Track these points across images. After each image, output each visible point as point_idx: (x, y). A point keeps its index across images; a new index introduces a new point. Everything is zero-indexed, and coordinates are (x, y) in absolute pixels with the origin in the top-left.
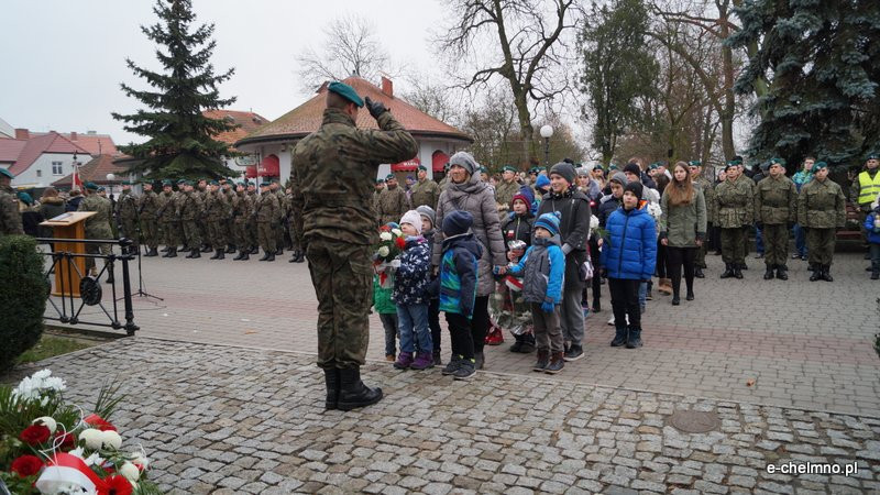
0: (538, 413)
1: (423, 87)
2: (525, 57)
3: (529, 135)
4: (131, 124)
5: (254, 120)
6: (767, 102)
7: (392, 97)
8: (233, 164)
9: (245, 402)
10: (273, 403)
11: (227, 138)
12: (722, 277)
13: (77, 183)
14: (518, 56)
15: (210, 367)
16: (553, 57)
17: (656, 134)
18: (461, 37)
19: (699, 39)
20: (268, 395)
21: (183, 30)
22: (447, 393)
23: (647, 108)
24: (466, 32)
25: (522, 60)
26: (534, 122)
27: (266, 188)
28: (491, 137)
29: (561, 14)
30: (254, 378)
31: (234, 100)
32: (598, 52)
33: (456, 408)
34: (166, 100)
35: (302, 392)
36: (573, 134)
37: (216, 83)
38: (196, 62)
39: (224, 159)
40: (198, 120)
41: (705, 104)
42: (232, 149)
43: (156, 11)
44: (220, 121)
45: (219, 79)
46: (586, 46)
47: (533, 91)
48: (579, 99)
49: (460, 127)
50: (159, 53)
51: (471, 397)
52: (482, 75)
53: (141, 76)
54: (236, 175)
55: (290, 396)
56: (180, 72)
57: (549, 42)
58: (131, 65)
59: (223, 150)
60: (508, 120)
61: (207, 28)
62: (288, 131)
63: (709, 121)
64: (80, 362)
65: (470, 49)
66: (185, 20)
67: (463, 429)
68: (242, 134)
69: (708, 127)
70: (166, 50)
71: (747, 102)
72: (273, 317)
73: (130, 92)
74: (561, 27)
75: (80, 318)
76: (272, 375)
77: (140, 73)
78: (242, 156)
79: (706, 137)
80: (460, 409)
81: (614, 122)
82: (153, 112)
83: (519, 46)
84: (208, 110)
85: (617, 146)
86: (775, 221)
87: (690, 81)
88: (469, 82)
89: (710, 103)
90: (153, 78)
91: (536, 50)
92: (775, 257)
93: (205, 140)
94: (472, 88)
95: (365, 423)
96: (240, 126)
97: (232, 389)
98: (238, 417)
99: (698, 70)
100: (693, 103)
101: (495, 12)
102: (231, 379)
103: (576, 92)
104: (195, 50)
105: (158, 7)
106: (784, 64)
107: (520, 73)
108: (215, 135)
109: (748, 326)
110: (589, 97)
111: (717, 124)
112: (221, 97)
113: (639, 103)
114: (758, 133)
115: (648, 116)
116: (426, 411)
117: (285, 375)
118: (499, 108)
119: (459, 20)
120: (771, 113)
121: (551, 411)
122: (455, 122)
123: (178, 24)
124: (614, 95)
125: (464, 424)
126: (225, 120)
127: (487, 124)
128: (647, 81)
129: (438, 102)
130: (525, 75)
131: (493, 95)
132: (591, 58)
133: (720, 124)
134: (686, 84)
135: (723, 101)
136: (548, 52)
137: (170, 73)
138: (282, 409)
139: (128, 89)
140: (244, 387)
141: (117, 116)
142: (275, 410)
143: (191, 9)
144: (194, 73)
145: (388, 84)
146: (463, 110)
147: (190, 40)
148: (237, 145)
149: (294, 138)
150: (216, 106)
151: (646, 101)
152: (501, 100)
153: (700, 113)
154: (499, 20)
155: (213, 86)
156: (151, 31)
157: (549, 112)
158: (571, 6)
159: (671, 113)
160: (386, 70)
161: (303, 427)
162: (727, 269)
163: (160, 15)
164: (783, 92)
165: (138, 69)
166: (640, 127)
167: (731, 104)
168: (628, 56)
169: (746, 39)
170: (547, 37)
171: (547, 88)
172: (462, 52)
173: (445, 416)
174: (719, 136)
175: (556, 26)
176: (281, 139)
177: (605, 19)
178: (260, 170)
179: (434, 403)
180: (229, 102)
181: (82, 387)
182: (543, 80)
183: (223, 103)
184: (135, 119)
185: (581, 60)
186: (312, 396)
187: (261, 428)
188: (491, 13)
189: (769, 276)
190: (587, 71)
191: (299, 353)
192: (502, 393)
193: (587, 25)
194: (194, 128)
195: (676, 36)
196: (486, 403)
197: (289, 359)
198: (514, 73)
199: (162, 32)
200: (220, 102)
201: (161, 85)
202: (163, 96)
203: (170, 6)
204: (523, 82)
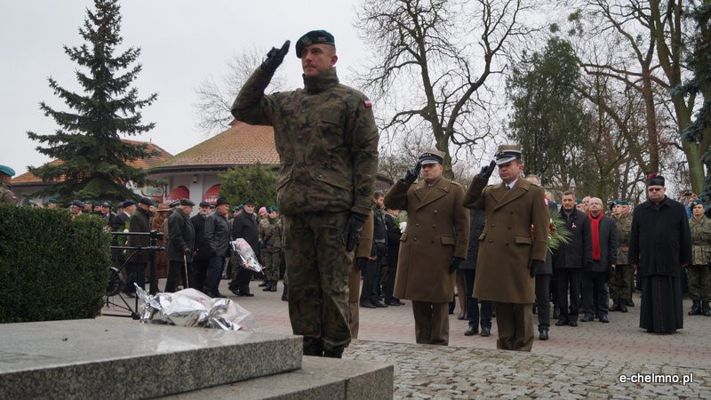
2: (449, 100)
4: (46, 145)
11: (140, 164)
14: (441, 99)
16: (478, 102)
18: (383, 77)
21: (107, 53)
24: (388, 72)
25: (445, 103)
29: (488, 58)
31: (152, 126)
32: (528, 97)
34: (83, 123)
37: (137, 108)
38: (119, 85)
40: (116, 145)
43: (81, 32)
45: (141, 104)
46: (515, 91)
47: (455, 135)
50: (80, 74)
53: (62, 96)
56: (100, 95)
57: (474, 87)
58: (53, 84)
61: (132, 52)
62: (203, 162)
66: (110, 43)
70: (87, 72)
73: (49, 111)
74: (487, 72)
77: (60, 93)
82: (70, 133)
83: (442, 90)
88: (388, 122)
90: (72, 99)
93: (121, 165)
94: (391, 129)
101: (419, 54)
103: (498, 138)
104: (118, 73)
105: (85, 29)
107: (443, 116)
108: (132, 160)
119: (381, 60)
123: (103, 47)
130: (447, 120)
131: (412, 138)
132: (519, 103)
135: (647, 157)
136: (473, 96)
137: (90, 94)
139: (47, 108)
141: (32, 136)
143: (119, 33)
144: (116, 96)
147: (114, 63)
154: (422, 61)
155: (133, 111)
156: (74, 52)
158: (498, 52)
159: (600, 164)
163: (86, 37)
165: (59, 89)
167: (655, 161)
170: (473, 81)
171: (471, 134)
175: (482, 71)
177: (536, 67)
182: (466, 124)
183: (140, 130)
184: (52, 139)
185: (511, 103)
188: (415, 55)
193: (516, 71)
194: (109, 152)
198: (436, 116)
199: (87, 54)
200: (138, 128)
201: (79, 107)
202: (80, 118)
203: (96, 28)
204: (445, 125)
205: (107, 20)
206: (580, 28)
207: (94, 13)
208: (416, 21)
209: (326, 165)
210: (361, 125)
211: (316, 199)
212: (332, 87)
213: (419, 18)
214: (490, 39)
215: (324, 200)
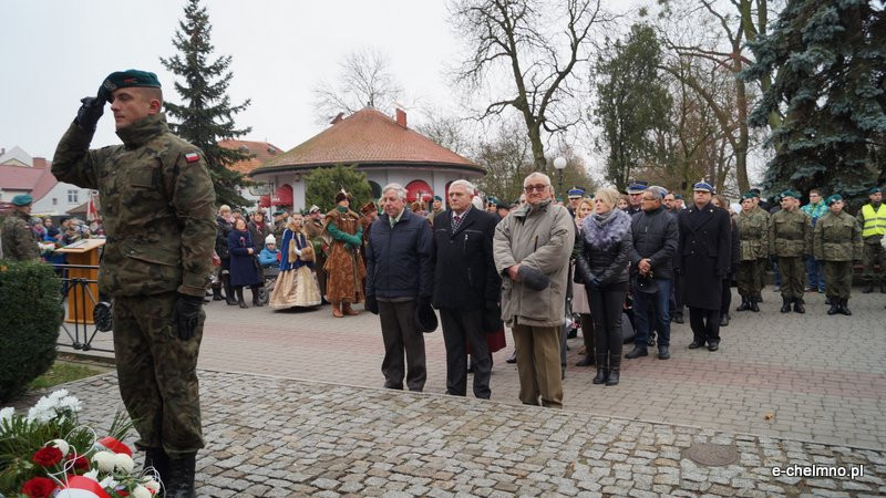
0: (553, 444)
1: (437, 119)
2: (539, 89)
3: (542, 167)
5: (269, 150)
6: (781, 134)
7: (406, 129)
8: (247, 194)
9: (257, 430)
10: (285, 431)
11: (241, 168)
12: (738, 310)
13: (92, 211)
14: (532, 89)
15: (222, 394)
16: (566, 89)
17: (669, 166)
18: (475, 70)
19: (713, 73)
20: (279, 423)
21: (201, 61)
22: (461, 423)
23: (661, 140)
24: (479, 64)
25: (535, 92)
26: (547, 154)
27: (279, 218)
28: (504, 169)
29: (574, 48)
30: (266, 406)
31: (249, 130)
32: (612, 85)
33: (470, 439)
34: (183, 130)
35: (315, 421)
36: (586, 167)
37: (232, 114)
38: (213, 93)
39: (238, 188)
40: (214, 150)
41: (719, 137)
42: (246, 179)
43: (175, 43)
44: (235, 151)
46: (599, 79)
47: (546, 123)
48: (592, 131)
49: (473, 159)
50: (177, 84)
51: (485, 427)
52: (495, 108)
54: (250, 204)
55: (303, 424)
56: (197, 102)
57: (562, 75)
59: (238, 180)
60: (521, 152)
61: (224, 60)
62: (302, 161)
63: (722, 154)
64: (92, 388)
65: (484, 81)
66: (203, 51)
67: (477, 459)
68: (256, 164)
69: (722, 160)
70: (184, 82)
71: (761, 136)
72: (285, 346)
74: (574, 60)
75: (93, 345)
76: (284, 403)
78: (256, 185)
79: (720, 169)
80: (474, 439)
81: (628, 155)
83: (533, 79)
84: (224, 140)
85: (630, 178)
86: (790, 254)
87: (704, 114)
88: (482, 114)
89: (724, 137)
90: (170, 108)
91: (550, 83)
92: (792, 290)
93: (220, 169)
94: (486, 120)
95: (377, 452)
96: (254, 156)
97: (244, 417)
98: (250, 445)
99: (711, 103)
100: (706, 137)
101: (509, 45)
102: (243, 407)
103: (589, 124)
104: (212, 81)
105: (177, 40)
106: (798, 97)
107: (534, 106)
108: (230, 164)
109: (766, 360)
110: (602, 129)
111: (731, 157)
112: (237, 127)
113: (652, 135)
114: (773, 165)
115: (662, 148)
116: (440, 441)
117: (298, 404)
118: (513, 140)
119: (473, 53)
120: (786, 146)
121: (566, 443)
122: (469, 153)
123: (195, 55)
124: (628, 128)
125: (477, 455)
126: (241, 150)
127: (501, 156)
128: (660, 115)
129: (452, 134)
130: (538, 108)
131: (506, 127)
132: (605, 91)
133: (734, 157)
134: (699, 117)
135: (737, 134)
136: (561, 84)
137: (187, 103)
138: (294, 438)
140: (257, 415)
142: (287, 438)
143: (210, 42)
144: (211, 104)
145: (402, 115)
146: (476, 142)
147: (207, 71)
148: (251, 175)
149: (308, 168)
150: (231, 135)
151: (659, 134)
152: (515, 131)
153: (714, 147)
154: (513, 54)
155: (229, 116)
156: (170, 63)
157: (562, 144)
158: (583, 40)
159: (685, 146)
160: (400, 102)
161: (315, 455)
162: (744, 301)
163: (179, 47)
164: (797, 125)
166: (654, 160)
167: (745, 138)
168: (641, 89)
169: (759, 73)
170: (561, 70)
171: (561, 121)
172: (476, 85)
173: (457, 446)
174: (733, 170)
175: (569, 60)
176: (296, 169)
177: (618, 53)
178: (274, 199)
179: (447, 433)
180: (244, 133)
181: (93, 413)
182: (556, 113)
183: (238, 133)
185: (594, 93)
186: (325, 424)
187: (273, 456)
188: (505, 46)
189: (786, 309)
190: (600, 104)
191: (311, 381)
192: (516, 424)
193: (600, 59)
195: (689, 69)
196: (499, 434)
197: (301, 388)
198: (527, 105)
199: (180, 64)
200: (236, 132)
201: (178, 116)
202: (179, 126)
203: (188, 38)
204: (536, 114)
205: (197, 31)
206: (668, 10)
207: (186, 24)
208: (505, 13)
209: (141, 237)
210: (183, 185)
211: (128, 281)
212: (153, 138)
213: (509, 9)
214: (575, 27)
215: (137, 281)
